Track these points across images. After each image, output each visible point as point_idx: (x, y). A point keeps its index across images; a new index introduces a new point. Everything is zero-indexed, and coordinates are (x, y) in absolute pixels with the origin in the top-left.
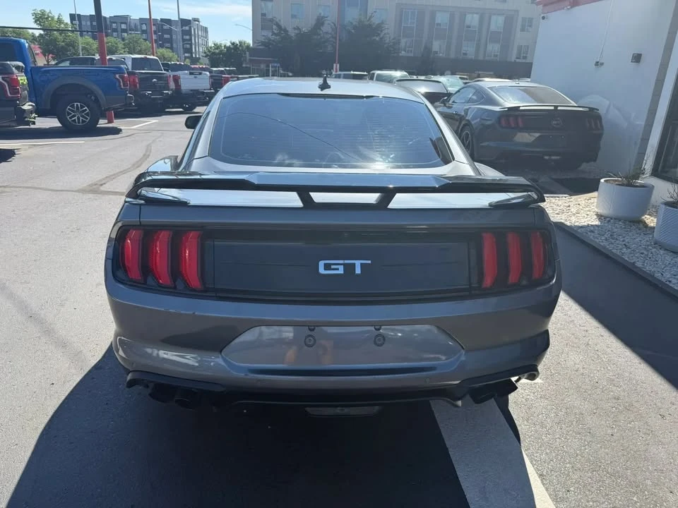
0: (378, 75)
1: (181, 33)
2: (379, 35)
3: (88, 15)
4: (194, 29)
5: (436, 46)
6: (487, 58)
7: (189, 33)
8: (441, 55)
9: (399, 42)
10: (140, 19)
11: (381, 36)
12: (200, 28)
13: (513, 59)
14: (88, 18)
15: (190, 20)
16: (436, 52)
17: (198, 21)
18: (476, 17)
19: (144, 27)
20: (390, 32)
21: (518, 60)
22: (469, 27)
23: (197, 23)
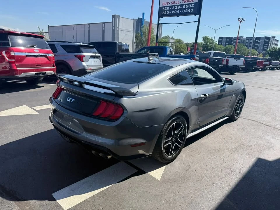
1: (264, 42)
3: (226, 37)
4: (271, 41)
7: (268, 43)
10: (247, 37)
12: (274, 40)
14: (225, 38)
15: (270, 37)
17: (275, 38)
19: (247, 41)
23: (274, 38)
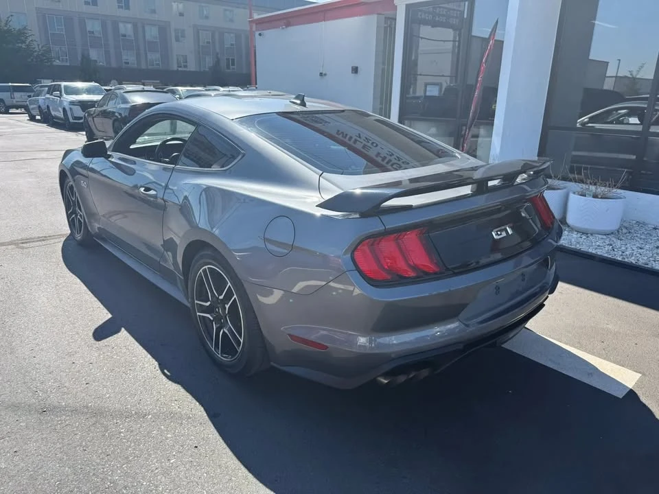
0: (66, 87)
2: (24, 42)
5: (94, 54)
6: (150, 67)
8: (101, 64)
9: (49, 51)
11: (27, 42)
13: (175, 67)
16: (96, 61)
18: (129, 26)
20: (36, 39)
21: (180, 69)
22: (124, 36)
